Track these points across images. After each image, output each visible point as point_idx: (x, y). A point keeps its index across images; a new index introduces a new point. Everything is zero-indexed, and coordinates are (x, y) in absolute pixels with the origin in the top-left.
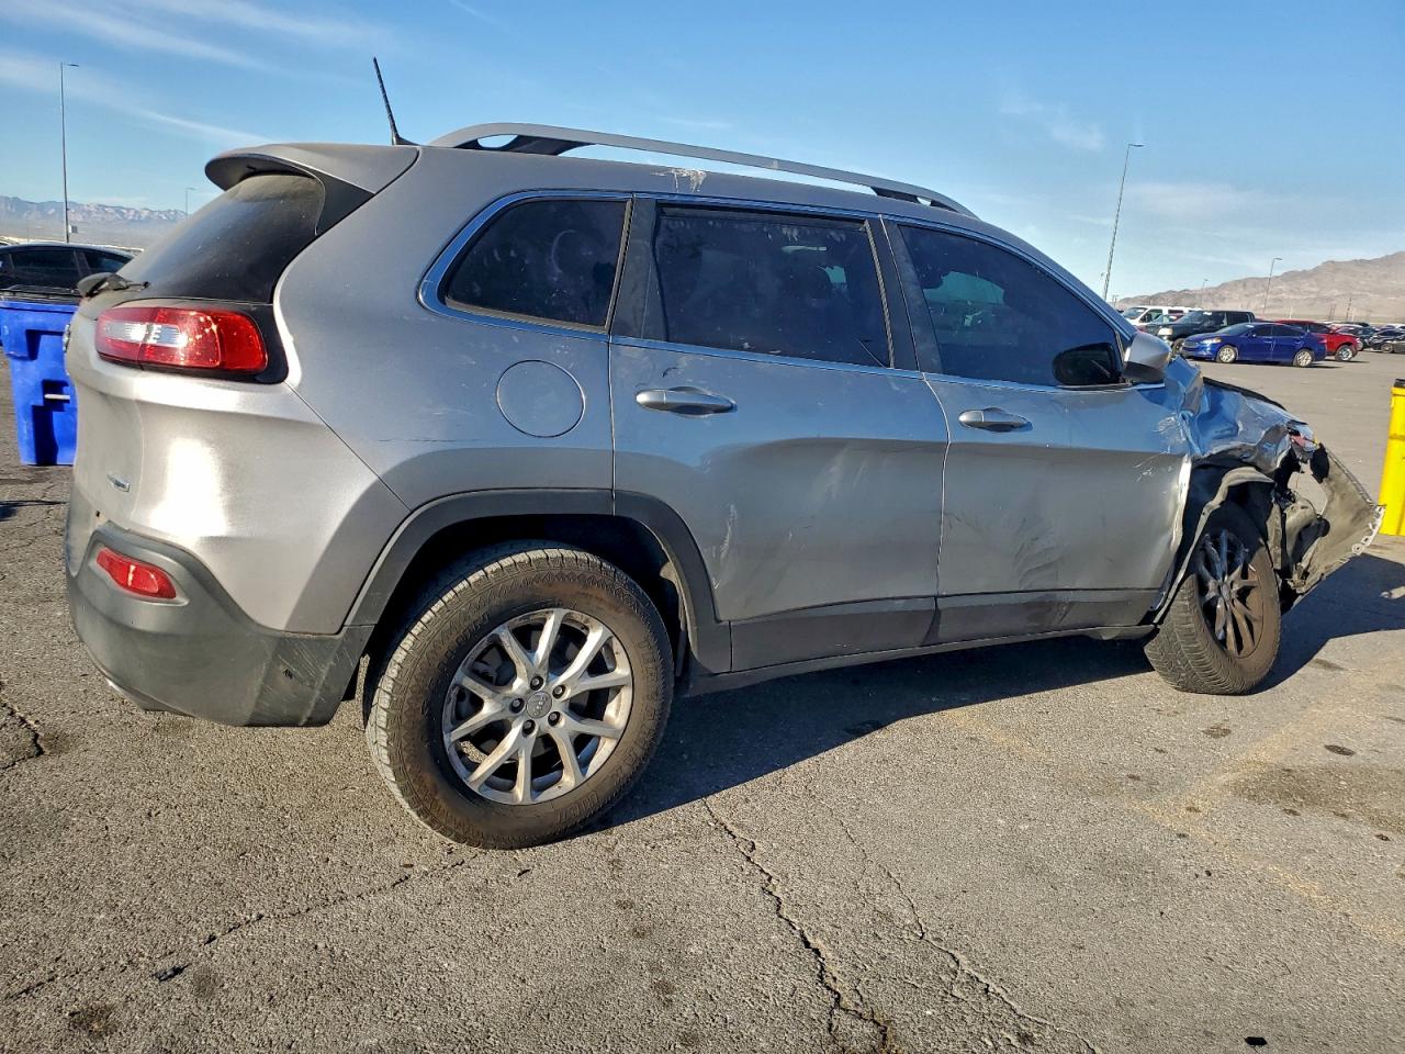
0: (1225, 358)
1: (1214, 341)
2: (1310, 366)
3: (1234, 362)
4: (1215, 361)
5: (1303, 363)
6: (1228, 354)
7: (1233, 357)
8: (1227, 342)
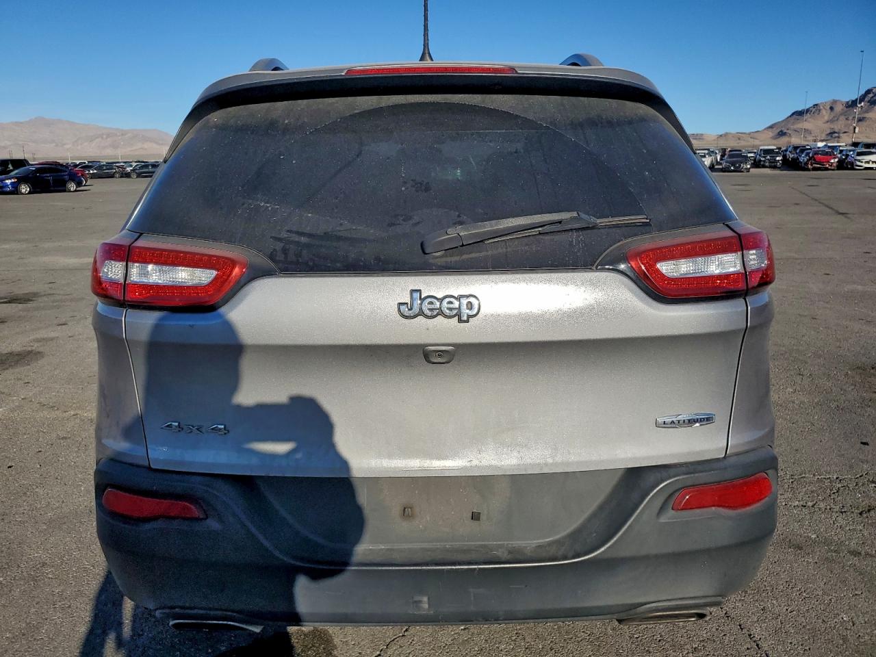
0: (23, 191)
1: (13, 180)
2: (76, 191)
3: (30, 193)
4: (17, 194)
5: (72, 189)
6: (25, 189)
7: (28, 189)
8: (21, 180)
